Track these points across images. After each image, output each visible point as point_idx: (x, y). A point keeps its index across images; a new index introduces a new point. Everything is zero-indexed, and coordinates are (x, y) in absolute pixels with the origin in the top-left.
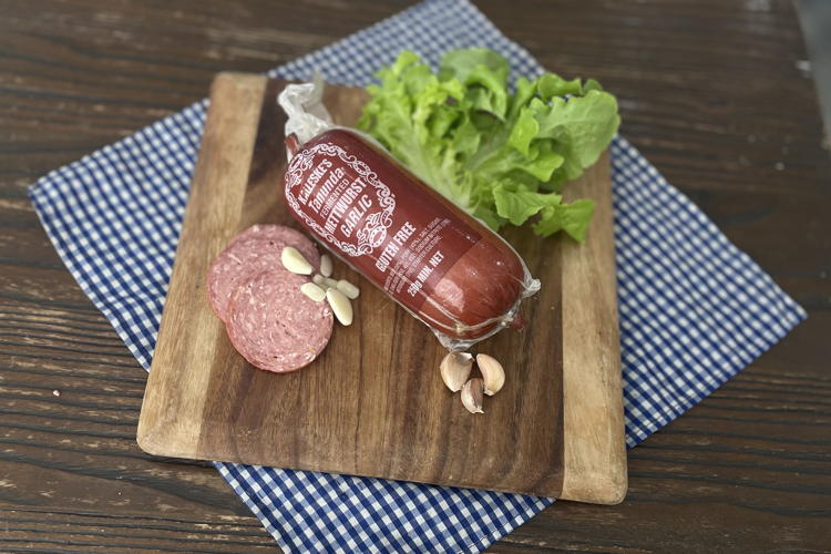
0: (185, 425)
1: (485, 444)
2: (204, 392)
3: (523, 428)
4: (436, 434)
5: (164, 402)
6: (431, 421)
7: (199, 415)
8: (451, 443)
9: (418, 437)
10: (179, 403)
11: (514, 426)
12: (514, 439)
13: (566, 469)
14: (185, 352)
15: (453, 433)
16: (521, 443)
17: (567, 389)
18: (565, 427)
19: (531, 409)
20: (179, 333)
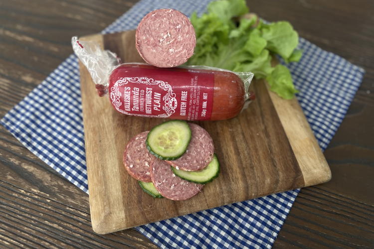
0: (116, 214)
1: (263, 173)
2: (120, 193)
3: (276, 159)
4: (239, 176)
5: (101, 205)
6: (234, 170)
7: (121, 206)
8: (248, 178)
9: (231, 180)
10: (109, 203)
11: (272, 160)
12: (275, 166)
13: (303, 172)
14: (104, 176)
15: (247, 173)
16: (279, 167)
17: (289, 135)
18: (295, 153)
19: (277, 149)
20: (98, 167)
